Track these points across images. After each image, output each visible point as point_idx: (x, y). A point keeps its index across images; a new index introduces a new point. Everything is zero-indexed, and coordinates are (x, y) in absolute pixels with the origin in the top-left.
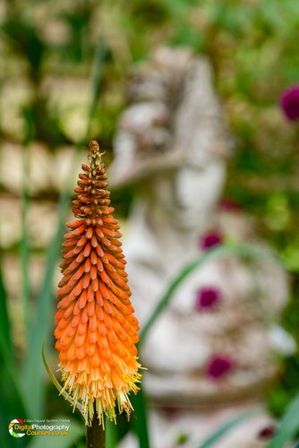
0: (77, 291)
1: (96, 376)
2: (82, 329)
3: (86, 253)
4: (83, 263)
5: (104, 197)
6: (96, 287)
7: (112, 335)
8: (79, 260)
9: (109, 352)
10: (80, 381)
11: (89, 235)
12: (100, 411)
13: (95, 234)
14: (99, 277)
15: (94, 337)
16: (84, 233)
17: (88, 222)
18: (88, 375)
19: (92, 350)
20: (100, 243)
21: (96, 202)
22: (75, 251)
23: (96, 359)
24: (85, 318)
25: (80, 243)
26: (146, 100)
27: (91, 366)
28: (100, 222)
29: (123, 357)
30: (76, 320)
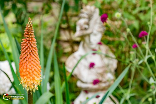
0: (24, 57)
1: (29, 80)
2: (25, 67)
3: (27, 47)
4: (26, 50)
5: (32, 33)
6: (29, 56)
7: (33, 69)
8: (25, 49)
9: (32, 74)
10: (25, 81)
11: (27, 42)
12: (30, 89)
13: (29, 42)
14: (30, 54)
15: (28, 70)
16: (26, 42)
17: (27, 39)
18: (27, 80)
19: (28, 73)
20: (30, 44)
21: (30, 34)
22: (24, 47)
23: (29, 76)
24: (26, 64)
25: (25, 45)
26: (84, 18)
27: (28, 78)
28: (30, 39)
29: (36, 76)
30: (23, 65)
